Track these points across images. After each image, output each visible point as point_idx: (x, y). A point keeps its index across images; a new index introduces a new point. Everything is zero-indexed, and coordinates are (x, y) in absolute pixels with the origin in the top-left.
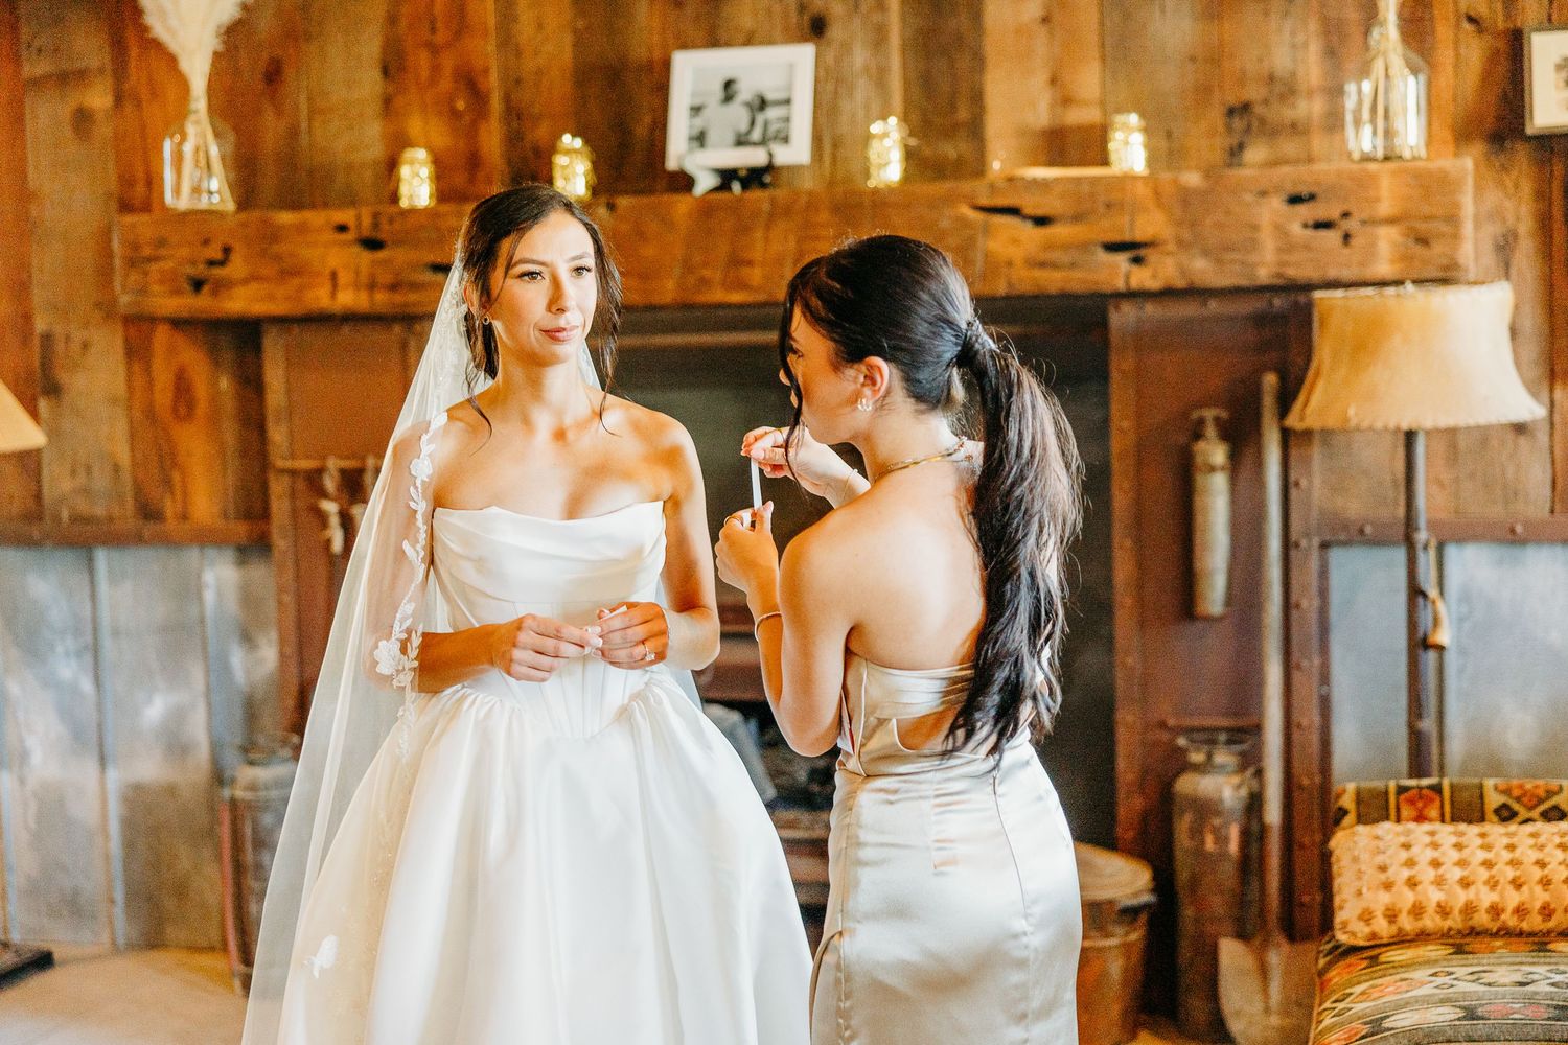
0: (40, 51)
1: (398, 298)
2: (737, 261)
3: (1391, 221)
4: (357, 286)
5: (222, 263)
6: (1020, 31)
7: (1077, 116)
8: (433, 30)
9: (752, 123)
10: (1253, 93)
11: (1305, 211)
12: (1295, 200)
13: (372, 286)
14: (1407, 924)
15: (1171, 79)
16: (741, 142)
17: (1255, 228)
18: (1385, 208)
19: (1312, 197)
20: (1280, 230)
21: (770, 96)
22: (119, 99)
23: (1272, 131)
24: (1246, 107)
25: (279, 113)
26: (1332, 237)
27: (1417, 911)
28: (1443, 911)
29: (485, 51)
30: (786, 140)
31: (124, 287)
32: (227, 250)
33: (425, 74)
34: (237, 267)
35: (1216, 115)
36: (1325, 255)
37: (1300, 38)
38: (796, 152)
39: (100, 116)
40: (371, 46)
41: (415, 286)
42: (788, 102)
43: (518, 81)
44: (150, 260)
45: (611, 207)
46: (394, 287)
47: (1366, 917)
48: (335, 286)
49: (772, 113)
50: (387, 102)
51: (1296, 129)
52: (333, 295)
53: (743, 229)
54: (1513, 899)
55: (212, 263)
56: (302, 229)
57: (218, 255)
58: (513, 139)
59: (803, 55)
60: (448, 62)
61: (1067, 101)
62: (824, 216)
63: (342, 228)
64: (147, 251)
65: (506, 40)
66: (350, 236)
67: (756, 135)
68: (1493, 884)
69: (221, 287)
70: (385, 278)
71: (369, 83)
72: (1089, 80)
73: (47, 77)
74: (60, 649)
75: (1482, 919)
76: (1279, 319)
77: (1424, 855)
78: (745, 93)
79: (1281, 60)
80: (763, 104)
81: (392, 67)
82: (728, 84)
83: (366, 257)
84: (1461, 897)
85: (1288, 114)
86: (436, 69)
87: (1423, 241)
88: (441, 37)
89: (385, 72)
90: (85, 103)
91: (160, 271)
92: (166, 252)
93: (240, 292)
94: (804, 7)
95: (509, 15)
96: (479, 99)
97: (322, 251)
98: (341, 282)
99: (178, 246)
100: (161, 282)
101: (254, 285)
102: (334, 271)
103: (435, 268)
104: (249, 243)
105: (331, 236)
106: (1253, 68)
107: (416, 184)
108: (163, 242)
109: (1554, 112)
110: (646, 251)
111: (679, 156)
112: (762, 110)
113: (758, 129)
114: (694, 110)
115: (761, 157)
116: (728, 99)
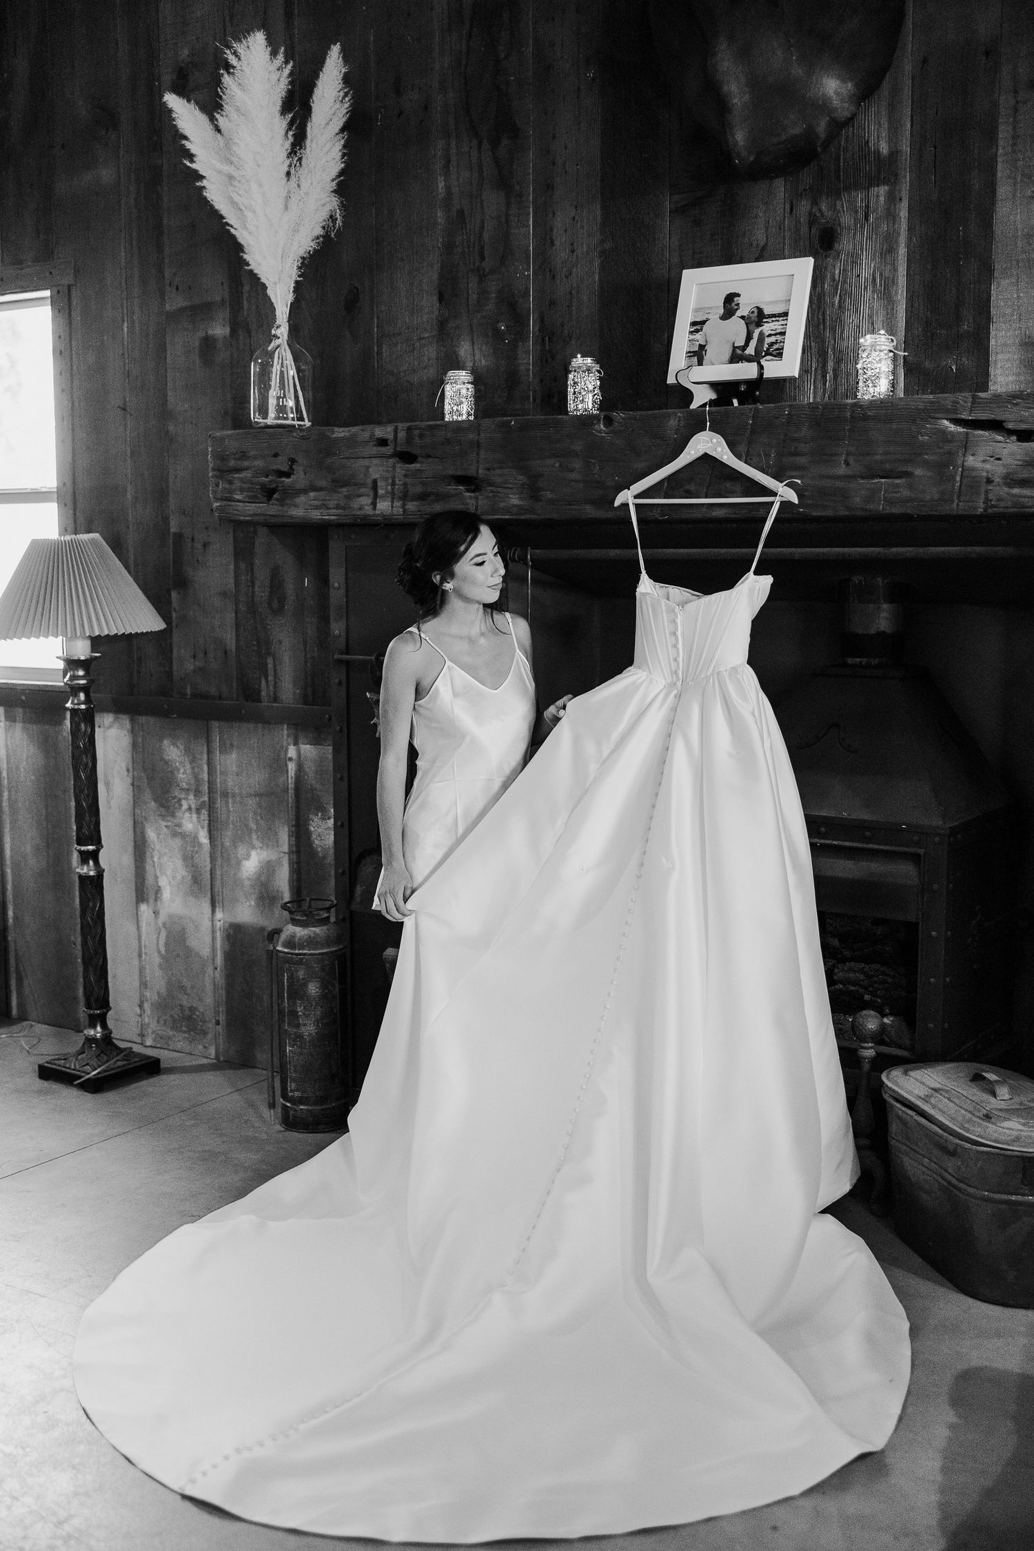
0: (177, 289)
1: (423, 507)
4: (393, 495)
5: (288, 475)
8: (483, 258)
9: (749, 338)
13: (405, 497)
16: (737, 356)
21: (766, 312)
22: (233, 332)
25: (355, 338)
29: (525, 277)
30: (779, 354)
31: (214, 492)
33: (474, 300)
34: (299, 478)
38: (786, 366)
39: (220, 345)
40: (430, 276)
42: (785, 314)
43: (552, 303)
44: (234, 470)
46: (422, 497)
48: (376, 496)
49: (767, 328)
50: (442, 324)
52: (374, 504)
55: (280, 474)
56: (352, 442)
59: (804, 267)
60: (493, 287)
63: (383, 442)
64: (232, 463)
65: (545, 266)
66: (388, 450)
67: (750, 350)
69: (289, 494)
70: (416, 488)
71: (429, 306)
73: (182, 310)
74: (185, 805)
80: (759, 317)
81: (447, 294)
82: (730, 299)
83: (401, 469)
86: (485, 293)
88: (487, 265)
89: (441, 299)
90: (210, 332)
91: (241, 480)
92: (246, 464)
93: (302, 499)
94: (812, 221)
95: (545, 239)
96: (519, 320)
97: (366, 462)
98: (381, 492)
99: (255, 458)
100: (242, 490)
101: (312, 494)
102: (375, 482)
103: (455, 480)
104: (309, 456)
105: (373, 449)
107: (458, 401)
108: (244, 454)
110: (638, 465)
111: (677, 370)
112: (759, 324)
113: (753, 343)
114: (698, 325)
115: (753, 371)
116: (729, 314)
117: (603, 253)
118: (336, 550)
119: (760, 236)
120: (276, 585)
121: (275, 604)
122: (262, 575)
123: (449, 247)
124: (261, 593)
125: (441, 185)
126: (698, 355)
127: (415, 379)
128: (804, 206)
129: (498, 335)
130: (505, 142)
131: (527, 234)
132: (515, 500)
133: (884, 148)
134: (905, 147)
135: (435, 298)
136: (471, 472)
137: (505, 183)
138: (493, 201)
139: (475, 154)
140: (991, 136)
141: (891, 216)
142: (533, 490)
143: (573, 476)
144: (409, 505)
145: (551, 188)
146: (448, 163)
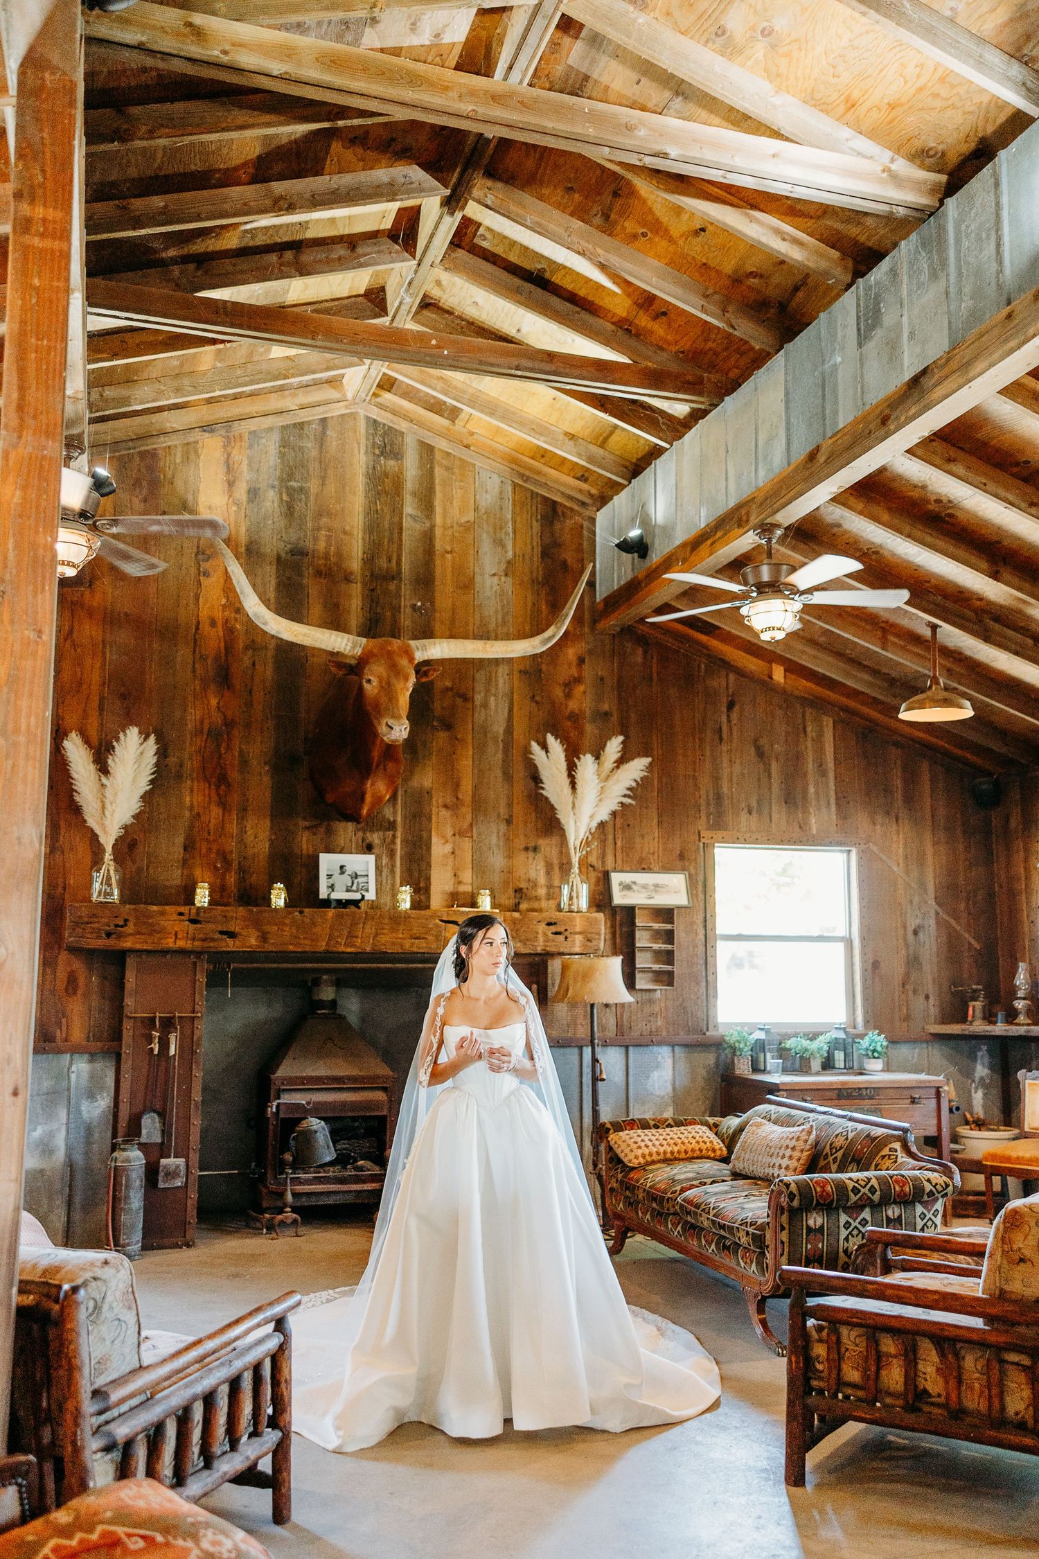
1: (205, 944)
2: (351, 935)
3: (579, 933)
4: (187, 939)
5: (121, 926)
6: (445, 856)
7: (462, 888)
8: (209, 834)
9: (353, 883)
10: (523, 885)
11: (553, 929)
12: (549, 924)
13: (194, 939)
14: (649, 1159)
15: (497, 878)
16: (348, 889)
17: (537, 933)
18: (578, 929)
19: (556, 924)
20: (545, 934)
21: (359, 874)
23: (529, 899)
24: (521, 889)
25: (134, 862)
26: (561, 938)
27: (650, 1154)
28: (658, 1154)
29: (231, 845)
30: (367, 890)
31: (70, 934)
32: (126, 920)
33: (204, 851)
34: (130, 928)
35: (511, 892)
36: (559, 944)
37: (538, 868)
38: (371, 895)
40: (180, 840)
41: (213, 940)
42: (366, 876)
43: (245, 858)
44: (88, 923)
45: (301, 912)
46: (203, 940)
47: (636, 1157)
48: (176, 938)
49: (360, 880)
50: (185, 861)
51: (537, 898)
52: (175, 942)
53: (354, 924)
54: (676, 1149)
55: (117, 926)
56: (163, 913)
57: (121, 923)
58: (241, 880)
59: (371, 859)
60: (215, 847)
61: (460, 883)
62: (387, 920)
63: (181, 914)
64: (87, 919)
65: (241, 841)
66: (185, 917)
67: (355, 888)
68: (669, 1145)
69: (120, 936)
70: (201, 936)
71: (178, 851)
72: (467, 876)
75: (669, 1155)
76: (538, 964)
77: (646, 1138)
78: (349, 871)
79: (533, 874)
80: (356, 876)
81: (189, 847)
82: (342, 867)
83: (192, 927)
84: (662, 1150)
85: (534, 893)
86: (210, 850)
87: (589, 940)
88: (211, 838)
89: (185, 849)
91: (92, 928)
92: (96, 920)
93: (130, 939)
94: (363, 840)
95: (243, 831)
96: (228, 863)
97: (171, 922)
98: (179, 937)
99: (104, 917)
100: (93, 933)
101: (137, 936)
102: (176, 932)
103: (222, 933)
104: (137, 918)
105: (175, 917)
106: (523, 877)
107: (202, 897)
108: (94, 915)
109: (619, 898)
110: (315, 930)
111: (323, 893)
112: (356, 878)
113: (355, 885)
114: (330, 876)
115: (357, 896)
116: (342, 873)
117: (271, 840)
118: (131, 962)
119: (342, 843)
120: (72, 980)
121: (71, 991)
122: (62, 974)
123: (191, 827)
124: (61, 983)
125: (188, 799)
126: (332, 887)
127: (167, 883)
128: (360, 834)
129: (215, 867)
130: (223, 787)
131: (233, 828)
132: (253, 942)
133: (392, 819)
134: (399, 819)
135: (182, 849)
136: (232, 929)
137: (223, 805)
138: (216, 811)
139: (207, 790)
140: (430, 820)
141: (393, 842)
142: (264, 938)
143: (285, 933)
144: (196, 943)
145: (245, 810)
146: (192, 791)
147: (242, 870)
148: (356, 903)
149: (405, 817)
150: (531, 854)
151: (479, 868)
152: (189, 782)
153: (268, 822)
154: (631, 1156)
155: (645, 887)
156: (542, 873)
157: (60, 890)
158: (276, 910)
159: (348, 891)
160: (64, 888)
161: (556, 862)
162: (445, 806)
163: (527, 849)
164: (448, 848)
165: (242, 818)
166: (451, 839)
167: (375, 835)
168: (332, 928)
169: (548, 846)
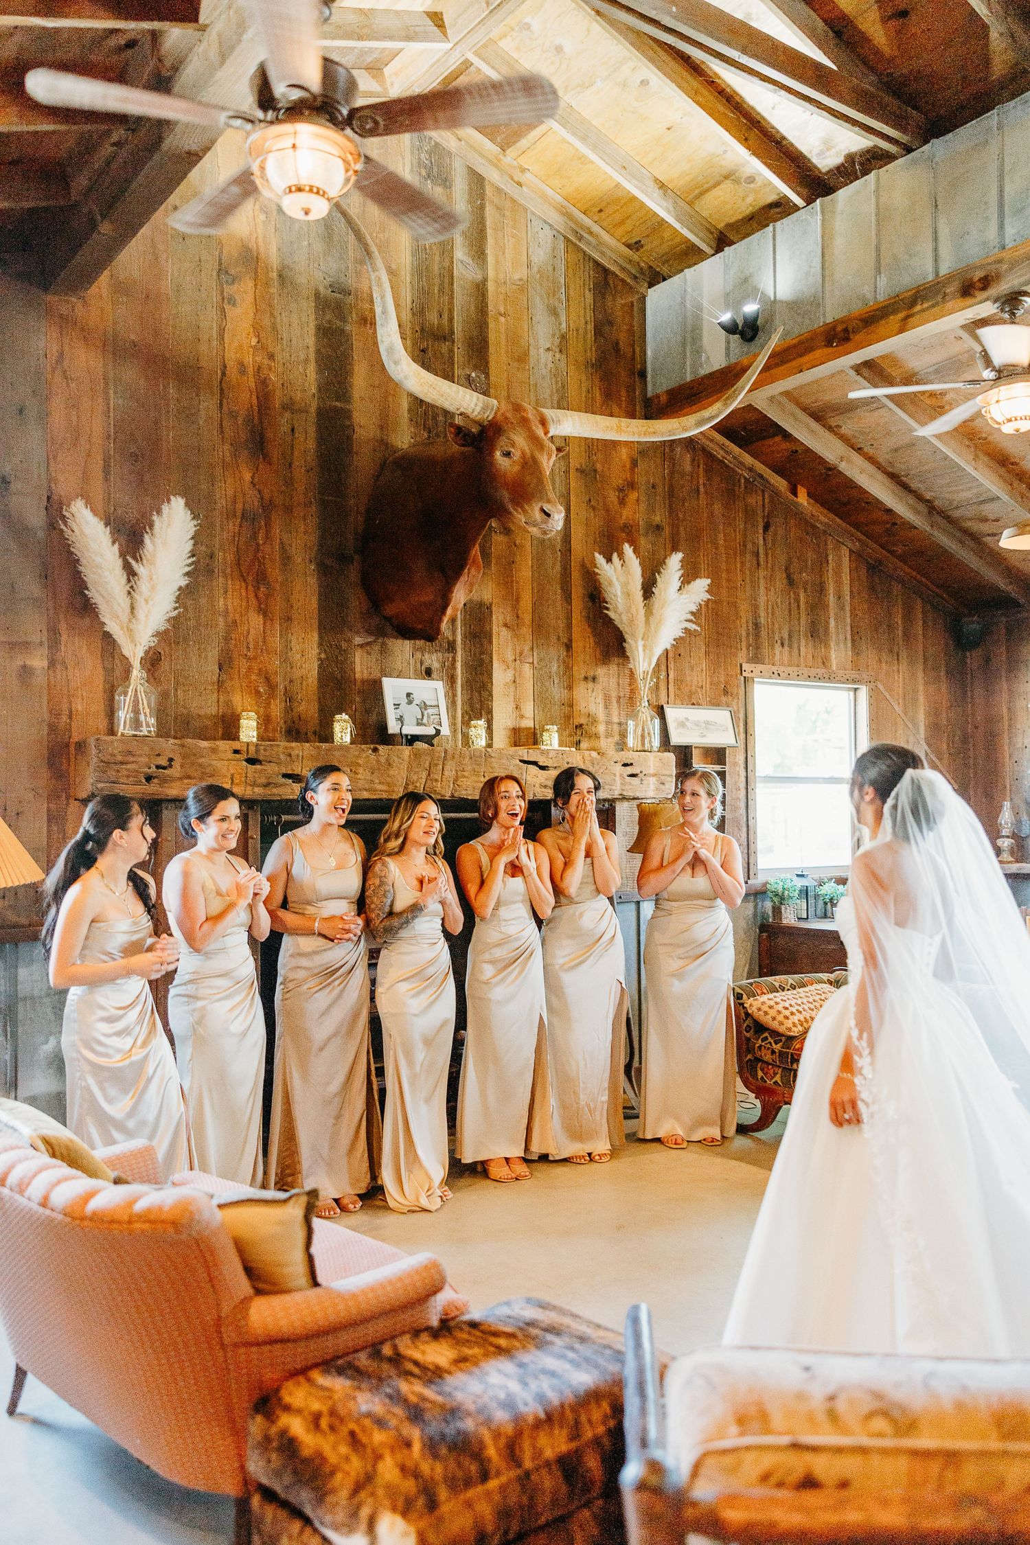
1: (268, 791)
2: (431, 779)
3: (653, 775)
4: (245, 784)
5: (164, 768)
6: (506, 685)
7: (524, 723)
9: (423, 715)
10: (583, 721)
11: (629, 770)
12: (625, 765)
13: (254, 784)
15: (558, 712)
17: (615, 775)
18: (652, 771)
19: (631, 764)
20: (621, 775)
21: (428, 703)
22: (52, 664)
24: (581, 725)
25: (158, 683)
26: (637, 781)
29: (275, 664)
32: (171, 760)
33: (243, 670)
34: (176, 771)
35: (571, 728)
36: (635, 787)
37: (598, 701)
39: (36, 672)
40: (213, 654)
41: (277, 785)
43: (291, 681)
44: (122, 763)
45: (372, 749)
46: (265, 785)
49: (430, 711)
50: (220, 684)
51: (597, 736)
53: (433, 764)
55: (158, 767)
56: (214, 750)
57: (164, 763)
58: (289, 710)
59: (438, 685)
60: (255, 666)
61: (522, 717)
63: (232, 751)
64: (119, 758)
65: (286, 660)
66: (242, 757)
67: (427, 720)
69: (164, 781)
70: (263, 780)
71: (211, 670)
72: (528, 709)
78: (417, 699)
79: (592, 709)
80: (425, 705)
81: (224, 665)
82: (408, 695)
83: (252, 768)
85: (594, 730)
86: (250, 669)
87: (663, 783)
90: (28, 663)
91: (127, 770)
92: (132, 759)
93: (177, 784)
94: (422, 663)
95: (287, 647)
96: (272, 687)
97: (226, 763)
98: (236, 781)
99: (140, 756)
100: (128, 777)
101: (185, 781)
102: (232, 775)
103: (285, 776)
104: (184, 757)
105: (230, 755)
106: (583, 710)
107: (249, 730)
108: (130, 753)
109: (676, 739)
110: (391, 772)
111: (393, 727)
112: (426, 709)
113: (425, 718)
114: (397, 706)
115: (430, 731)
116: (410, 702)
117: (320, 659)
118: (169, 816)
119: (398, 665)
123: (227, 639)
125: (221, 603)
126: (401, 719)
127: (202, 712)
128: (418, 655)
129: (258, 692)
130: (262, 588)
131: (276, 642)
133: (451, 638)
134: (459, 639)
135: (216, 667)
136: (298, 771)
137: (264, 612)
138: (256, 620)
139: (243, 591)
140: (491, 642)
141: (454, 665)
143: (359, 776)
144: (256, 790)
145: (289, 619)
146: (226, 592)
147: (289, 698)
148: (428, 740)
149: (465, 637)
150: (590, 685)
151: (541, 699)
152: (221, 580)
153: (315, 637)
154: (789, 1024)
155: (697, 724)
156: (601, 706)
157: (65, 718)
158: (342, 747)
159: (419, 724)
160: (70, 717)
161: (614, 695)
162: (506, 625)
163: (586, 678)
164: (509, 675)
165: (285, 631)
166: (512, 665)
167: (434, 657)
168: (410, 769)
169: (608, 675)
